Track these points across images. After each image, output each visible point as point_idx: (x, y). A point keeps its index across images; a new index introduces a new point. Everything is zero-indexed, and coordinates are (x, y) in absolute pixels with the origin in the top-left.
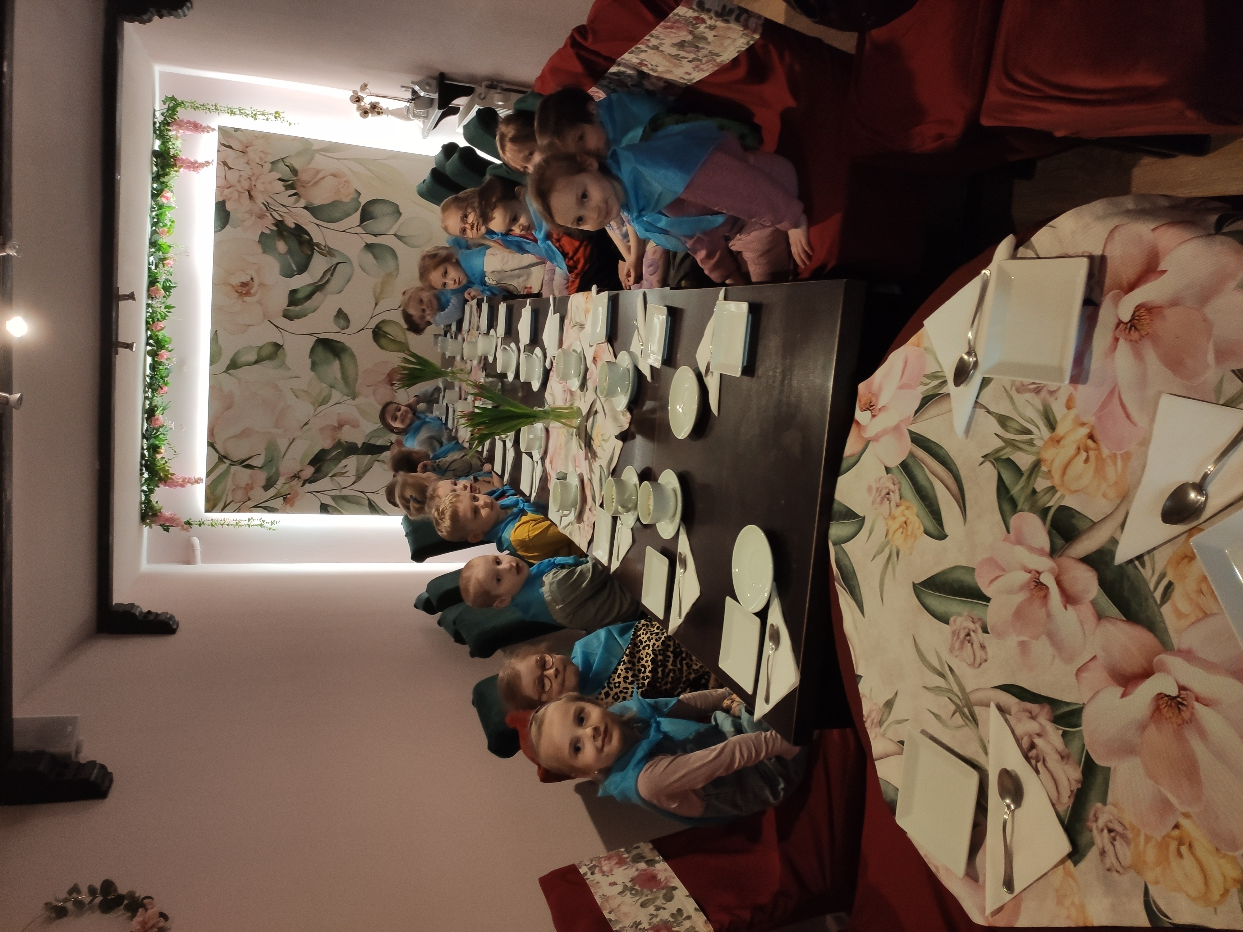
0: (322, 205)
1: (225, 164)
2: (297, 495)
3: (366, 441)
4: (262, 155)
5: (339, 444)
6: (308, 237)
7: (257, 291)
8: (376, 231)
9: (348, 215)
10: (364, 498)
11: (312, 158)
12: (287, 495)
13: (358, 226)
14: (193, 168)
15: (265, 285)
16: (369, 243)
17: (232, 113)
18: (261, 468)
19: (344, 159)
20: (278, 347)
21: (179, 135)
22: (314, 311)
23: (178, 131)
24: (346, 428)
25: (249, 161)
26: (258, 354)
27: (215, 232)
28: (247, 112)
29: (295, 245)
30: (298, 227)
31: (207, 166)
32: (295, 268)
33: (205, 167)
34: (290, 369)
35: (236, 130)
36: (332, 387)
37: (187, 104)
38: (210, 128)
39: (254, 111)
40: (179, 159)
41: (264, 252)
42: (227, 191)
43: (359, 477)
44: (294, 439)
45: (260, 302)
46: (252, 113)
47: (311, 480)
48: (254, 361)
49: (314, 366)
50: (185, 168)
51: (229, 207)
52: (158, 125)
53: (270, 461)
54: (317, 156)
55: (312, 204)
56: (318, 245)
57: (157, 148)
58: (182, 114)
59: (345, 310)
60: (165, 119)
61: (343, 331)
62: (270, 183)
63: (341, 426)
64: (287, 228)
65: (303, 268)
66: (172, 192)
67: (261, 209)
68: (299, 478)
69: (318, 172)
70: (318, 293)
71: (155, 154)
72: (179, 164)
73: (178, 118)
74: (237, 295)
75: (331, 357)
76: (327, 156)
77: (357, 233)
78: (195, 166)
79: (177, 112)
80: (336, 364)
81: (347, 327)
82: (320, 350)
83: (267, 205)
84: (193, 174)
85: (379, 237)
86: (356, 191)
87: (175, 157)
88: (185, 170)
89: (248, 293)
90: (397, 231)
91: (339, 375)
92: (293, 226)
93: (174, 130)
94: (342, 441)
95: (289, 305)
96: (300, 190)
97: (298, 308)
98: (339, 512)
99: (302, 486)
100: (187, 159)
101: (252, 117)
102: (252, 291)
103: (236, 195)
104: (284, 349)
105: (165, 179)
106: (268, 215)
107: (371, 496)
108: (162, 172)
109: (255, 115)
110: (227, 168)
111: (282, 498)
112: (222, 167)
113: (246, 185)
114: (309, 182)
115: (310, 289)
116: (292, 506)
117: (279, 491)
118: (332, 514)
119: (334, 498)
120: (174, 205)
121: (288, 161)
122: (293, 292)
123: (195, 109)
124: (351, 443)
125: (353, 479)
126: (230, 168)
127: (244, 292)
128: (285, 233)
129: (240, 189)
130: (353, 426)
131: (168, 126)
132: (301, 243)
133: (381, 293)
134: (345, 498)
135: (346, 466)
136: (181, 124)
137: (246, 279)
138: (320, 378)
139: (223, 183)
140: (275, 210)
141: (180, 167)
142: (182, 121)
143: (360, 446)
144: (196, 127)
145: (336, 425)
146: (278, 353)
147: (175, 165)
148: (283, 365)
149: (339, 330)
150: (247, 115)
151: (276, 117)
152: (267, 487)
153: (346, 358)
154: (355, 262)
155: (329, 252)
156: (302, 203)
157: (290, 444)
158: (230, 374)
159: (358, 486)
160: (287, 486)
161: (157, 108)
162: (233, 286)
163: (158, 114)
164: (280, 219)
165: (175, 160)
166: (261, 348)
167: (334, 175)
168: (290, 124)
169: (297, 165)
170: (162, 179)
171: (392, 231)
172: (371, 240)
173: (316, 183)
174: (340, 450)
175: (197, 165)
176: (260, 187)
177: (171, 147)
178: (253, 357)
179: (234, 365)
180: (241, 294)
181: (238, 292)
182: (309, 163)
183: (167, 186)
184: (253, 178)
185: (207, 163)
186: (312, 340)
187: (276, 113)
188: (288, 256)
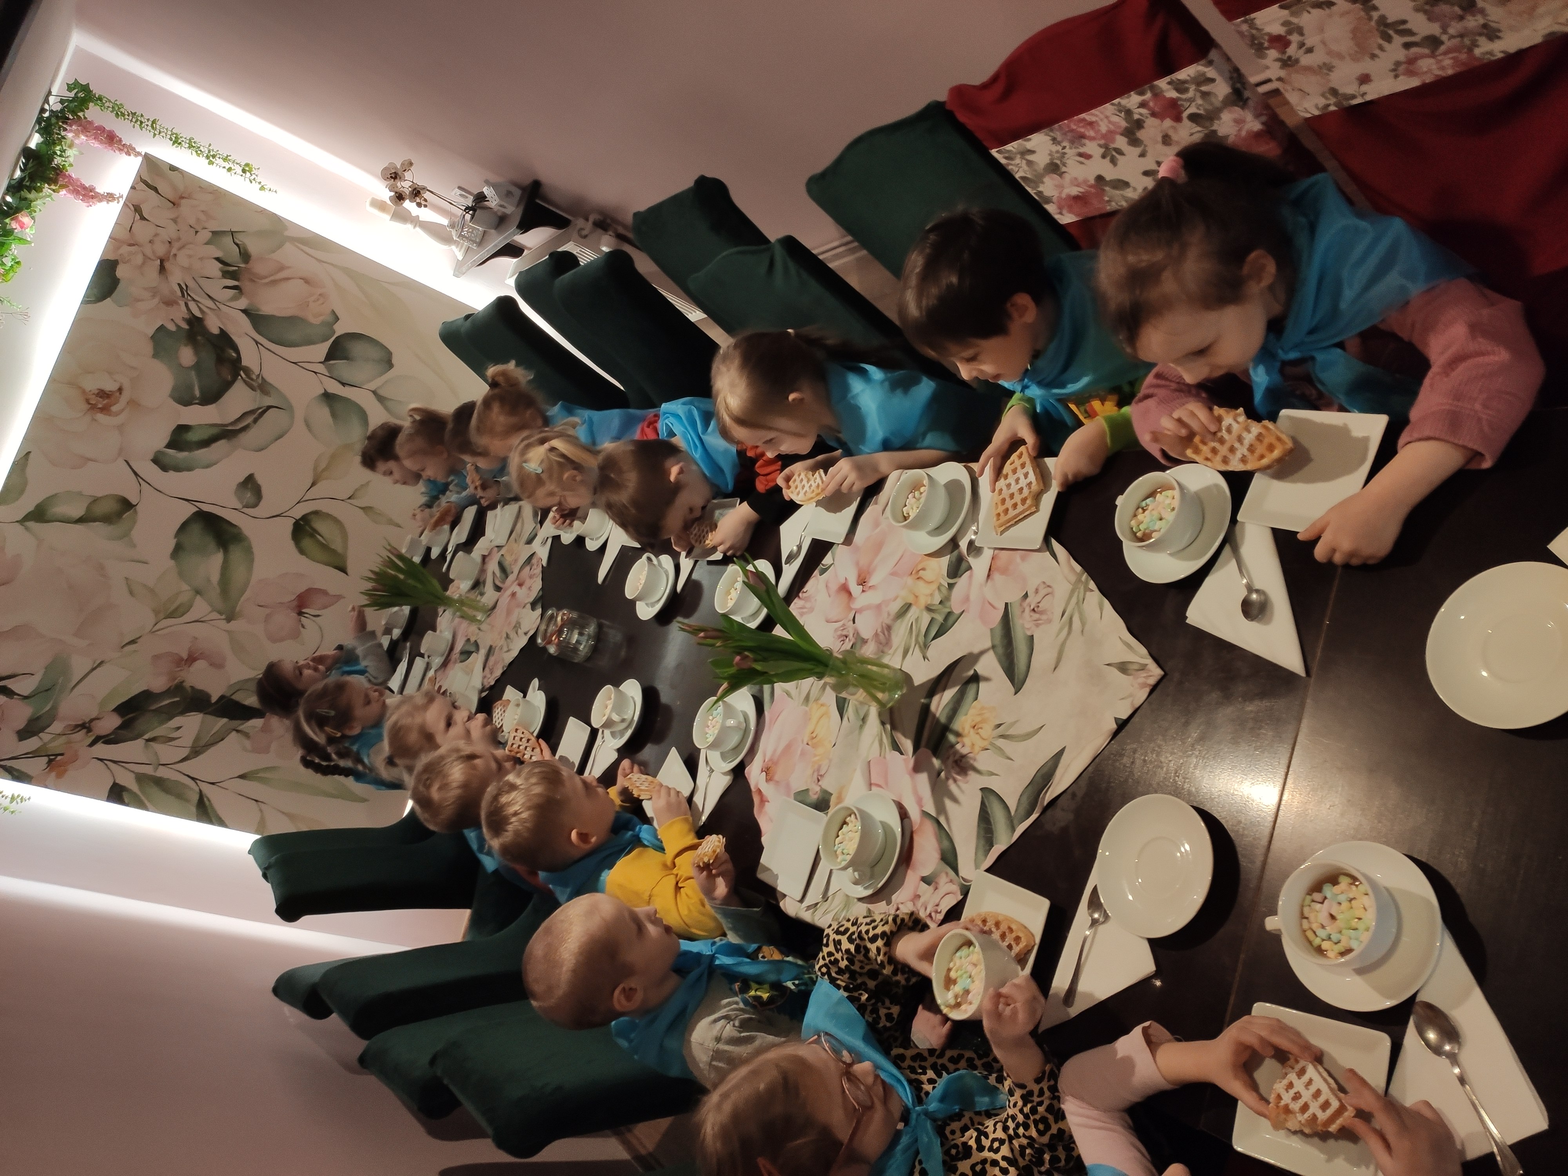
0: (273, 316)
1: (137, 209)
2: (75, 758)
3: (228, 695)
4: (202, 217)
5: (178, 689)
6: (234, 354)
7: (123, 410)
8: (346, 378)
9: (309, 342)
10: (191, 789)
11: (280, 246)
12: (57, 755)
13: (320, 363)
14: (84, 195)
15: (139, 405)
16: (330, 391)
17: (176, 141)
18: (26, 698)
19: (328, 263)
20: (126, 505)
21: (77, 141)
22: (208, 466)
23: (77, 135)
24: (200, 664)
25: (177, 218)
26: (88, 508)
27: (87, 301)
28: (202, 148)
29: (209, 359)
30: (224, 335)
31: (108, 201)
32: (197, 393)
33: (104, 203)
34: (134, 546)
35: (173, 168)
36: (198, 592)
37: (107, 104)
38: (134, 149)
39: (213, 150)
40: (65, 175)
41: (156, 355)
42: (125, 249)
43: (196, 751)
44: (102, 663)
45: (120, 428)
46: (209, 151)
47: (110, 739)
48: (78, 517)
49: (178, 551)
50: (69, 191)
51: (120, 272)
52: (47, 115)
53: (45, 691)
54: (288, 246)
55: (258, 310)
56: (247, 371)
57: (32, 145)
58: (92, 113)
59: (260, 479)
60: (62, 111)
61: (246, 510)
62: (201, 259)
63: (192, 659)
64: (205, 332)
65: (210, 397)
66: (33, 218)
67: (173, 292)
68: (89, 730)
69: (282, 268)
70: (222, 443)
71: (27, 153)
72: (61, 181)
73: (85, 118)
74: (86, 407)
75: (212, 545)
76: (302, 250)
77: (315, 373)
78: (88, 194)
79: (88, 109)
80: (218, 558)
81: (255, 506)
82: (196, 529)
83: (184, 290)
84: (78, 204)
85: (347, 388)
86: (333, 312)
87: (59, 171)
88: (69, 195)
89: (105, 410)
90: (378, 388)
91: (215, 577)
92: (216, 331)
93: (71, 131)
94: (187, 685)
95: (169, 446)
96: (246, 285)
97: (182, 455)
98: (141, 805)
99: (92, 744)
100: (78, 180)
101: (207, 157)
102: (114, 409)
103: (139, 259)
104: (136, 512)
105: (32, 196)
106: (182, 304)
107: (207, 789)
108: (28, 184)
109: (214, 156)
110: (138, 217)
111: (46, 759)
112: (131, 212)
113: (161, 249)
114: (266, 277)
115: (214, 431)
116: (60, 775)
117: (45, 744)
118: (127, 805)
119: (141, 778)
120: (29, 239)
121: (240, 238)
122: (182, 429)
123: (117, 115)
124: (201, 691)
125: (185, 752)
126: (143, 218)
127: (100, 406)
128: (199, 338)
129: (149, 252)
130: (212, 664)
131: (66, 123)
132: (221, 360)
133: (324, 470)
134: (159, 782)
135: (179, 728)
136: (86, 127)
137: (110, 386)
138: (181, 574)
139: (124, 235)
140: (194, 300)
141: (63, 187)
142: (91, 123)
143: (214, 700)
144: (111, 139)
145: (185, 655)
146: (124, 516)
147: (55, 182)
148: (125, 535)
149: (239, 506)
150: (199, 152)
151: (244, 171)
152: (24, 734)
153: (236, 553)
154: (299, 414)
155: (263, 387)
156: (243, 303)
157: (93, 669)
158: (27, 528)
159: (191, 767)
160: (63, 739)
161: (54, 91)
162: (84, 392)
163: (52, 99)
164: (198, 314)
165: (58, 174)
166: (96, 500)
167: (307, 281)
168: (262, 188)
169: (253, 248)
170: (25, 193)
171: (373, 386)
172: (334, 388)
173: (274, 282)
174: (178, 699)
175: (91, 194)
176: (183, 259)
177: (59, 153)
178: (78, 511)
179: (39, 515)
180: (93, 407)
181: (89, 404)
182: (274, 252)
183: (29, 207)
184: (176, 245)
185: (110, 197)
186: (191, 510)
187: (247, 165)
188: (193, 373)
